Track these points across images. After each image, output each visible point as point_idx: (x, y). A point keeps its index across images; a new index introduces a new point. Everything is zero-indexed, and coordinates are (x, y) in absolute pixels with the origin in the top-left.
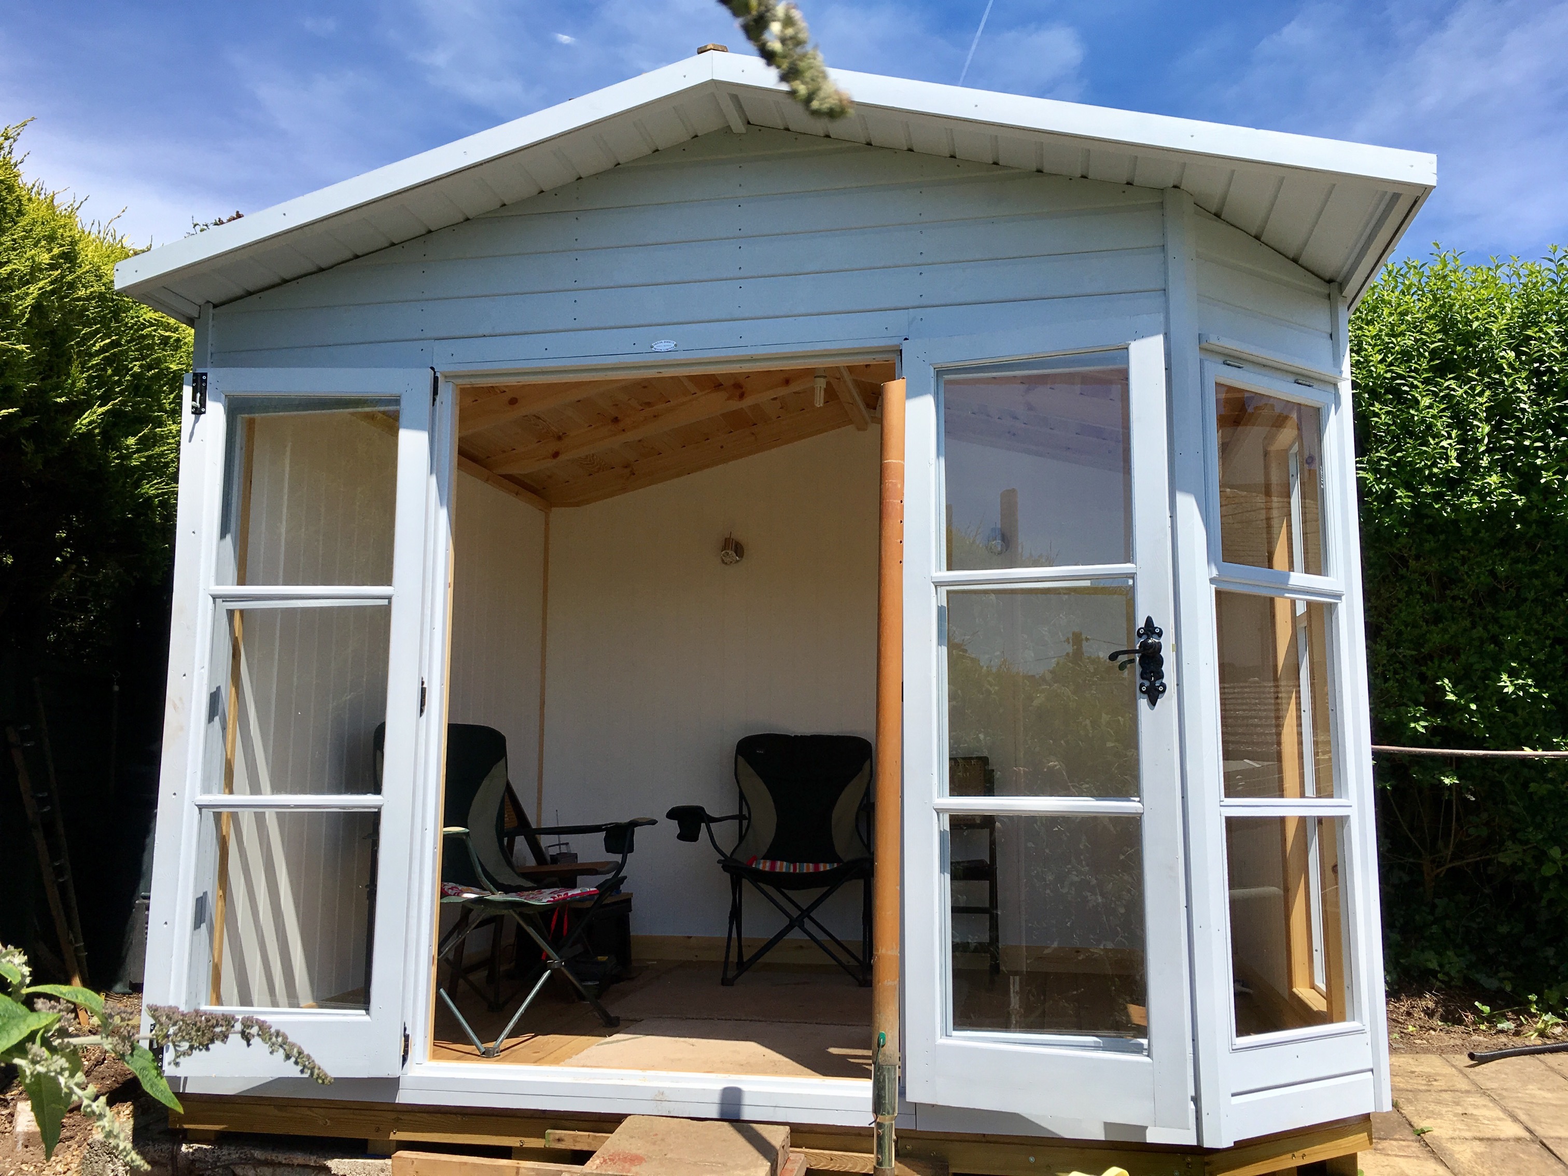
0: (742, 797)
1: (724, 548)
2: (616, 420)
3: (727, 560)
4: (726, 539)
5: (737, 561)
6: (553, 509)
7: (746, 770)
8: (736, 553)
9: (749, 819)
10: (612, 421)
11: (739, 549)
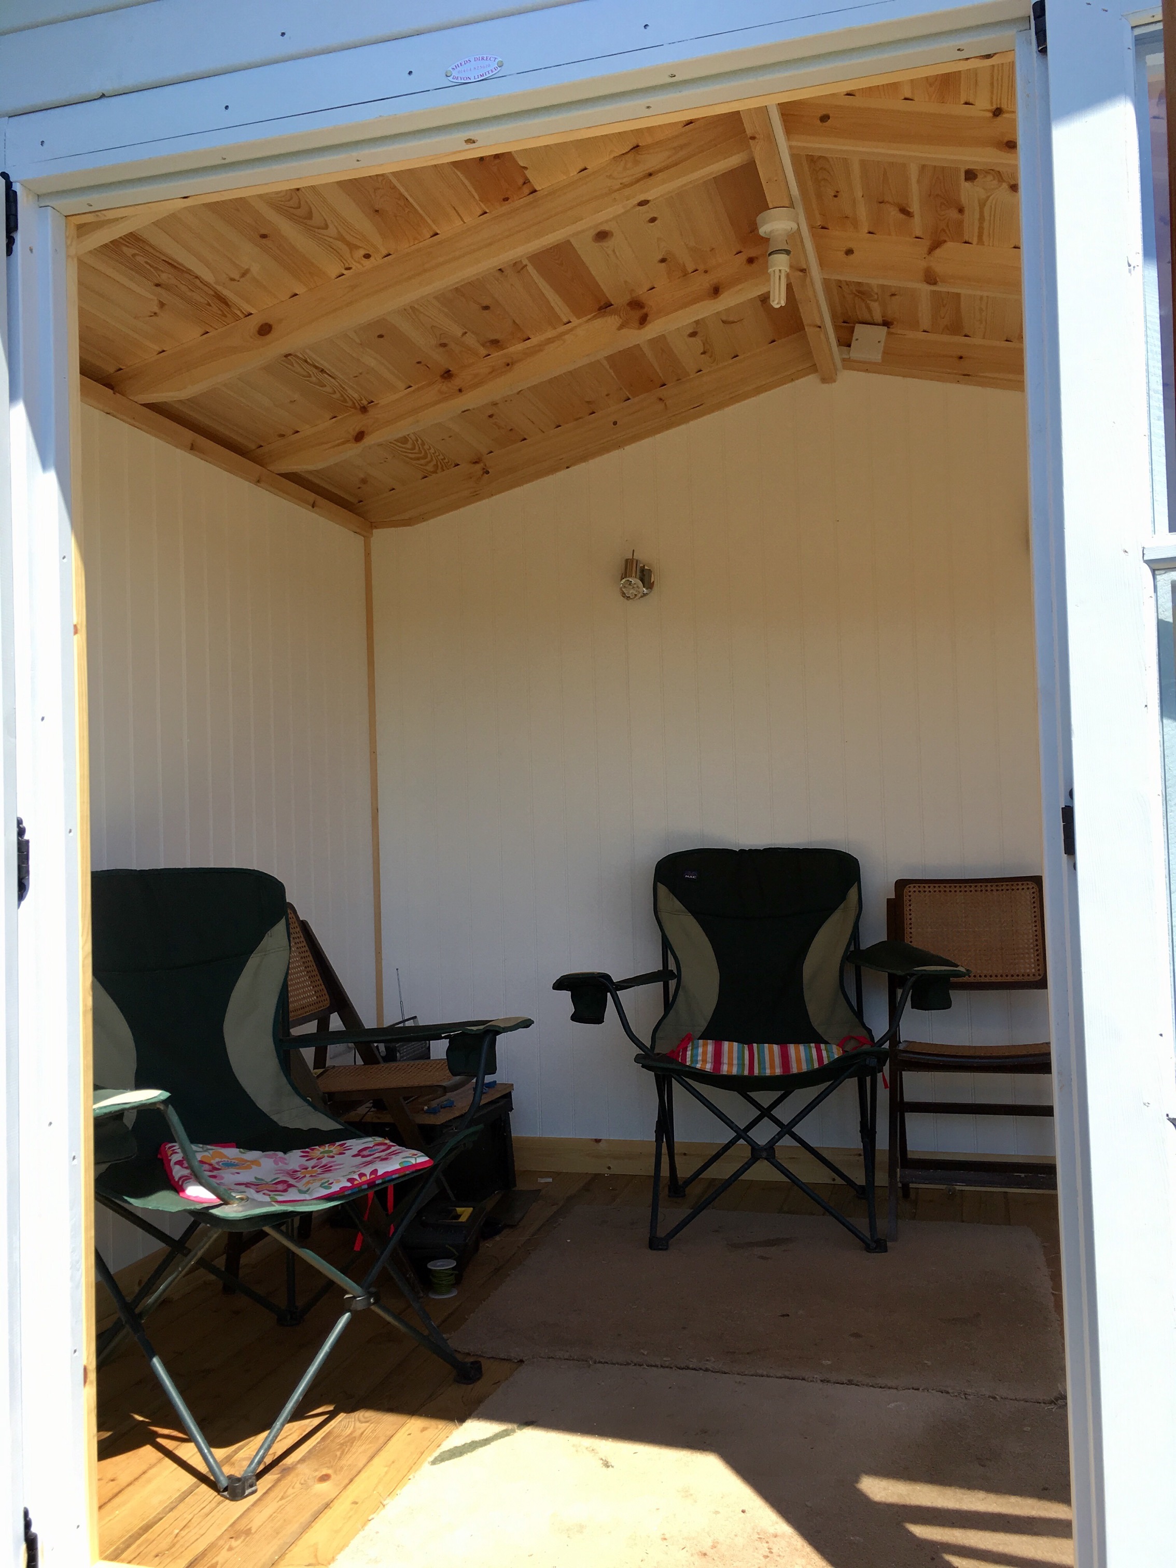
0: (666, 946)
1: (625, 575)
2: (447, 375)
3: (631, 592)
4: (627, 560)
5: (645, 595)
6: (375, 531)
7: (671, 903)
8: (642, 580)
9: (679, 977)
10: (442, 376)
11: (645, 576)
